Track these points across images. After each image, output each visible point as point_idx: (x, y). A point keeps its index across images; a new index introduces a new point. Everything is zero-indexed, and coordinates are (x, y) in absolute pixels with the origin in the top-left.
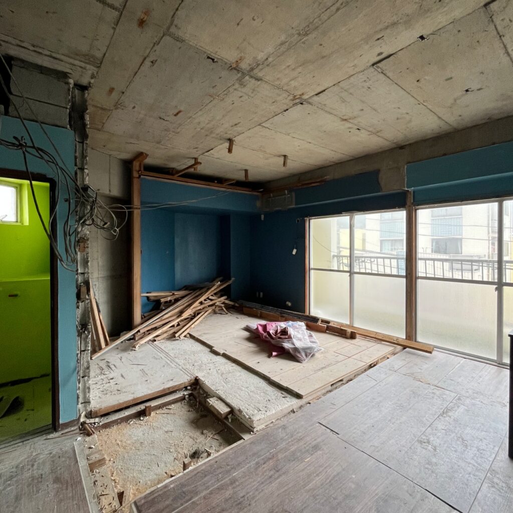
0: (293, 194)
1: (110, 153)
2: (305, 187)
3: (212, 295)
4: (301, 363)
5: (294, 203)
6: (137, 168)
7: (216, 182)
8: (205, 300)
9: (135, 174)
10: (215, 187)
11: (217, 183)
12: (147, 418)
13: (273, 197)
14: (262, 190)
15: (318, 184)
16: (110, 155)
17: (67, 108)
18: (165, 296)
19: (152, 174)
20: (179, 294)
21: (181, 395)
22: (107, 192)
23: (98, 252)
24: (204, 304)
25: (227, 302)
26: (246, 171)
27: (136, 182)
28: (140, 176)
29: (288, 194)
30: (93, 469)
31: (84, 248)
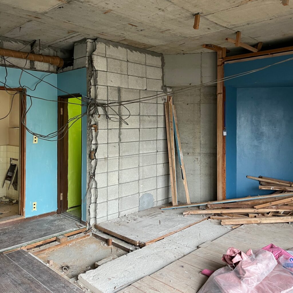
6: (220, 56)
12: (106, 246)
16: (201, 53)
17: (86, 56)
21: (128, 248)
22: (199, 84)
23: (200, 132)
27: (219, 70)
28: (223, 63)
30: (57, 241)
31: (96, 129)
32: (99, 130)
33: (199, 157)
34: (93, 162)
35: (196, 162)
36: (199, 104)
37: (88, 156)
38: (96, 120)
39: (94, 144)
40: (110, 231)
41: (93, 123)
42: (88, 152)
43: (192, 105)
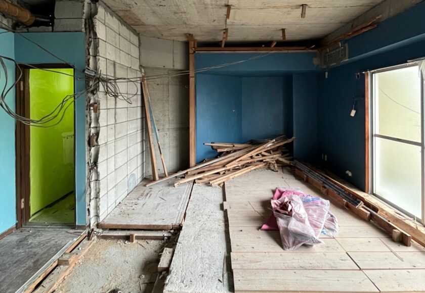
0: (347, 45)
1: (172, 39)
2: (356, 34)
3: (265, 152)
4: (284, 249)
5: (347, 55)
6: (192, 46)
7: (263, 46)
8: (257, 155)
9: (191, 51)
10: (263, 51)
11: (265, 47)
12: (129, 243)
13: (330, 51)
14: (313, 46)
15: (369, 28)
16: (174, 40)
17: (82, 18)
18: (224, 146)
19: (203, 49)
20: (238, 146)
21: (162, 235)
22: (171, 67)
23: (169, 110)
24: (254, 158)
25: (281, 159)
26: (283, 30)
27: (191, 56)
28: (194, 52)
29: (342, 47)
30: (61, 265)
31: (97, 110)
32: (101, 110)
33: (168, 133)
34: (93, 149)
35: (166, 137)
36: (168, 85)
37: (86, 143)
38: (96, 98)
39: (93, 128)
40: (127, 225)
41: (92, 102)
42: (87, 139)
43: (162, 86)
